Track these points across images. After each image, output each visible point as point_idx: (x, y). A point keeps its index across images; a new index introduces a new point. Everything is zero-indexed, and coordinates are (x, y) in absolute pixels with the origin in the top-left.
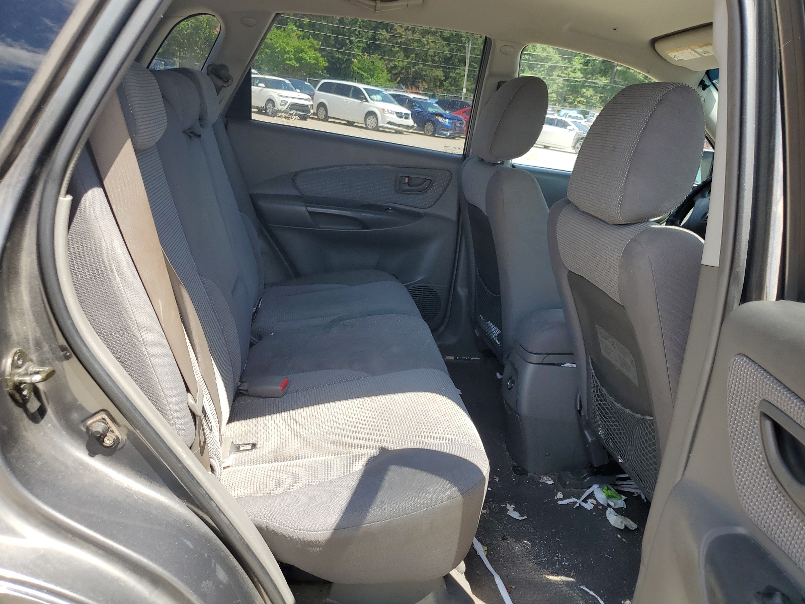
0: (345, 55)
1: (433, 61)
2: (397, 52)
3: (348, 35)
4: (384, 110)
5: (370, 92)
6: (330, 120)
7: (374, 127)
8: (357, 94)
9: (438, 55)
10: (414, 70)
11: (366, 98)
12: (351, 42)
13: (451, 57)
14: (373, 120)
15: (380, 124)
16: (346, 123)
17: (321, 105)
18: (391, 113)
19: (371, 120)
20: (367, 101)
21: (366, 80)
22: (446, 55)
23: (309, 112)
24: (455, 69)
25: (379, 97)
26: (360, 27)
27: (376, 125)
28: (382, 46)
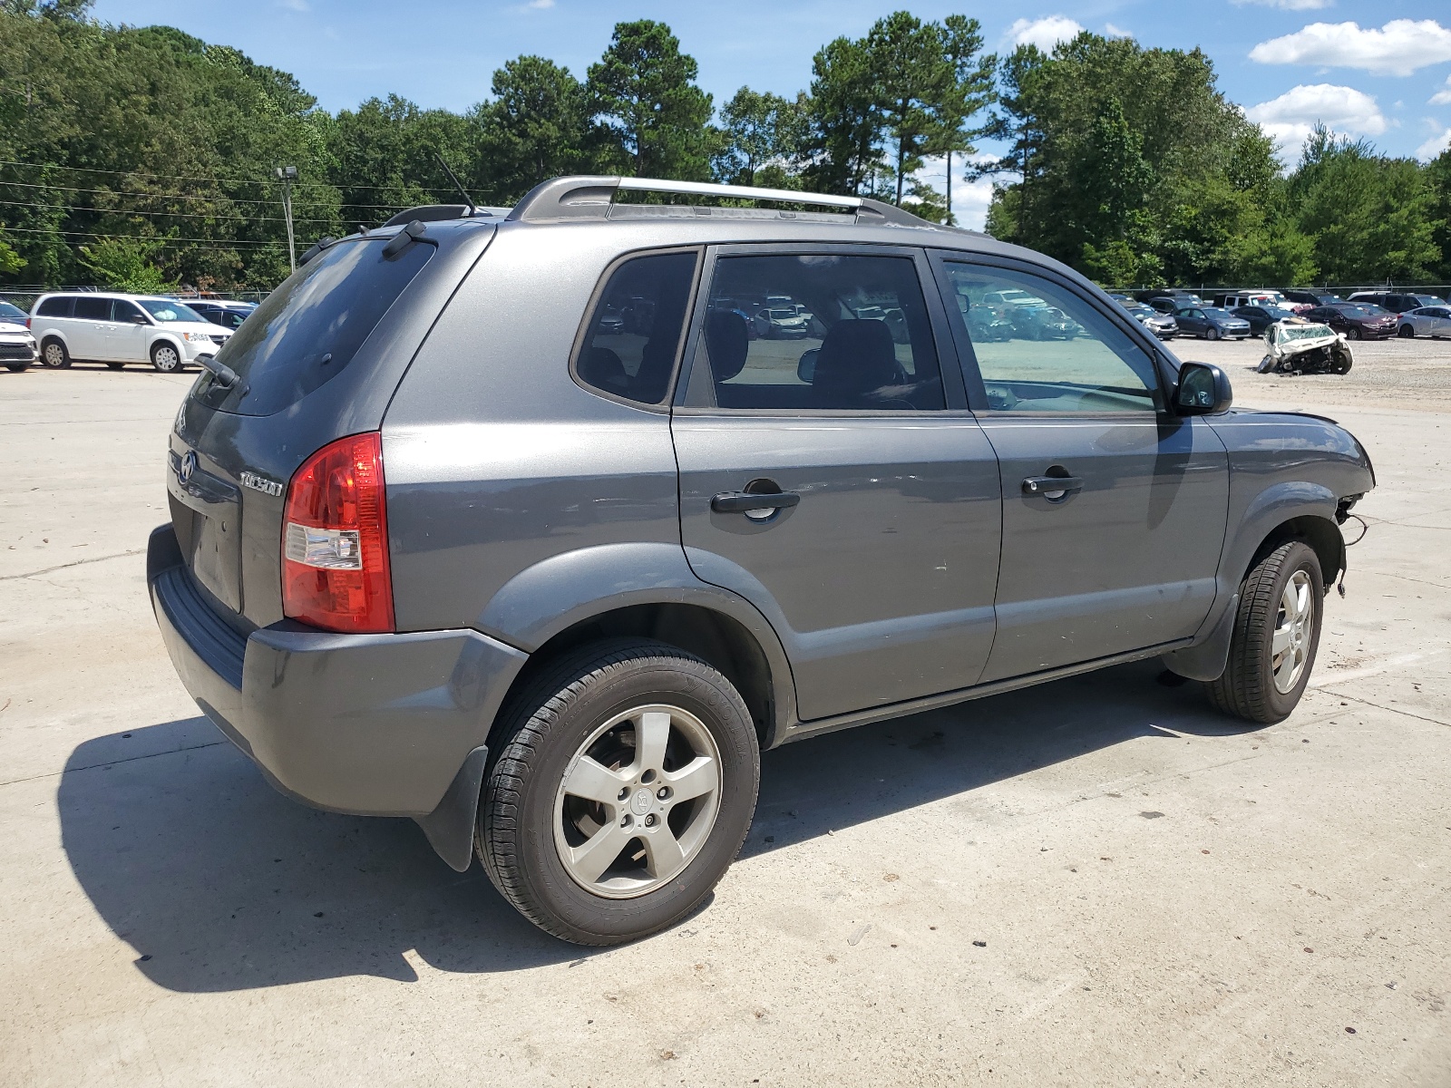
0: (26, 237)
1: (215, 235)
2: (141, 225)
3: (23, 197)
4: (186, 334)
5: (151, 307)
6: (73, 365)
7: (173, 366)
8: (126, 313)
9: (224, 224)
10: (182, 253)
11: (145, 319)
12: (34, 211)
13: (249, 226)
14: (169, 354)
15: (184, 360)
16: (106, 366)
17: (51, 340)
18: (202, 338)
19: (165, 357)
20: (150, 323)
21: (115, 285)
22: (240, 223)
23: (31, 355)
24: (260, 245)
25: (170, 314)
26: (48, 183)
27: (175, 362)
28: (106, 215)
